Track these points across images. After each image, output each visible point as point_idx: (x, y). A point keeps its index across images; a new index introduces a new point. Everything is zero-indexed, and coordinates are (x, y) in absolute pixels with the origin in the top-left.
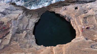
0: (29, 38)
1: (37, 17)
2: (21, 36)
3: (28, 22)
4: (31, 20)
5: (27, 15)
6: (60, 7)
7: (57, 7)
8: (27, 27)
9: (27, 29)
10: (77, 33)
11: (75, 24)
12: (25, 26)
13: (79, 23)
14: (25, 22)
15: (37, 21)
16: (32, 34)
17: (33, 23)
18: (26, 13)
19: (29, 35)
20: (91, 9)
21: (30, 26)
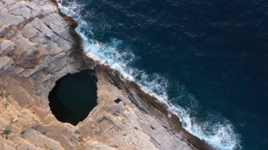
0: (48, 84)
1: (77, 69)
2: (42, 78)
3: (63, 67)
4: (69, 66)
5: (70, 56)
6: (110, 81)
7: (106, 77)
9: (56, 73)
12: (55, 70)
13: (96, 116)
14: (60, 64)
15: (72, 72)
16: (55, 81)
17: (67, 71)
18: (72, 53)
20: (125, 116)
21: (61, 72)
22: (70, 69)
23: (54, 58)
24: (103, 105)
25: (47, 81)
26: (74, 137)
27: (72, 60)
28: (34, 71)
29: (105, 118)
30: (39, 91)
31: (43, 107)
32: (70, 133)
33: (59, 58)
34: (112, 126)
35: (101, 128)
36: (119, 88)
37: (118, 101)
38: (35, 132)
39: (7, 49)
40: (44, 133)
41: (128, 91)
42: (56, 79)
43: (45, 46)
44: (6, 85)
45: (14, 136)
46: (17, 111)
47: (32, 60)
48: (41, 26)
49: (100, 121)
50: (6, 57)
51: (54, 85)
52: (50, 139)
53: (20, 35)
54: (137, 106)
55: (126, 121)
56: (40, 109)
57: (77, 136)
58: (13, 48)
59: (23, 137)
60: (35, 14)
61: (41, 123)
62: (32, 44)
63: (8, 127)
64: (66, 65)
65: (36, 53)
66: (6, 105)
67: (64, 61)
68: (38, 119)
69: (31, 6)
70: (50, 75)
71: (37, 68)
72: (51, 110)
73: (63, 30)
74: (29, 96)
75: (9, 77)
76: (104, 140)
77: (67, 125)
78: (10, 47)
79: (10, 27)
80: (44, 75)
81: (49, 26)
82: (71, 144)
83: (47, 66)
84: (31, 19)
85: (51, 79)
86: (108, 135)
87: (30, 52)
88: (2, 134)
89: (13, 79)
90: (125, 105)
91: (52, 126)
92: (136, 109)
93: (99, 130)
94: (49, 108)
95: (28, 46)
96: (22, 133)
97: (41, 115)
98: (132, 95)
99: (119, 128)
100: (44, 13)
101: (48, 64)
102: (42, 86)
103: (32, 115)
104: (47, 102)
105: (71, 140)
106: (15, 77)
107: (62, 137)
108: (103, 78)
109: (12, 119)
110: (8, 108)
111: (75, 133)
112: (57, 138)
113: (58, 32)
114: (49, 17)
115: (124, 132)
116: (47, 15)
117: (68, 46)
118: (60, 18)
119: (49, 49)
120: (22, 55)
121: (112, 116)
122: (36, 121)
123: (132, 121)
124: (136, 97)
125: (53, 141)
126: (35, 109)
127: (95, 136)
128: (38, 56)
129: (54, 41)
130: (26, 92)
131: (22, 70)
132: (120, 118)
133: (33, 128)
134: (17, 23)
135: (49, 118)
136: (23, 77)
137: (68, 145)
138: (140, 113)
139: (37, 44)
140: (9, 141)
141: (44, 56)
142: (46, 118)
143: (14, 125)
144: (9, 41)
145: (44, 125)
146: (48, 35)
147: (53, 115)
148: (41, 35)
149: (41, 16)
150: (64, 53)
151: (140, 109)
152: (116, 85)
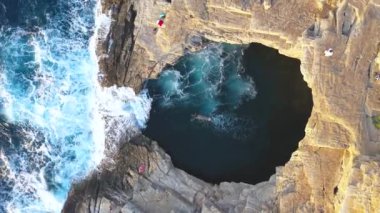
0: (233, 202)
1: (150, 151)
3: (164, 189)
4: (154, 178)
6: (131, 49)
7: (127, 66)
8: (185, 200)
9: (191, 200)
11: (235, 36)
12: (182, 205)
13: (237, 19)
14: (162, 203)
15: (164, 158)
16: (215, 188)
17: (171, 173)
18: (115, 189)
19: (220, 201)
24: (197, 21)
26: (332, 29)
27: (133, 180)
31: (302, 176)
36: (134, 14)
42: (208, 188)
51: (226, 186)
56: (311, 180)
57: (323, 25)
61: (353, 150)
64: (155, 186)
67: (147, 196)
68: (348, 166)
72: (296, 148)
77: (309, 77)
85: (213, 201)
91: (342, 111)
94: (297, 156)
97: (328, 164)
103: (344, 190)
104: (282, 176)
105: (346, 34)
107: (355, 61)
108: (133, 71)
111: (319, 34)
122: (357, 166)
126: (323, 194)
135: (323, 136)
142: (329, 146)
145: (353, 134)
147: (308, 129)
152: (132, 27)
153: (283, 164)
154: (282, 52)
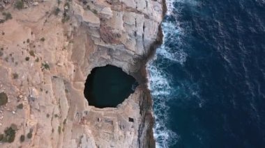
0: (102, 62)
1: (129, 71)
2: (103, 54)
5: (134, 59)
6: (140, 102)
7: (140, 97)
8: (116, 59)
9: (114, 59)
10: (98, 109)
11: (108, 110)
14: (123, 57)
20: (125, 135)
21: (118, 62)
22: (125, 66)
23: (124, 50)
24: (119, 112)
25: (104, 59)
26: (82, 114)
27: (133, 62)
28: (104, 45)
29: (112, 122)
30: (93, 60)
31: (83, 73)
32: (82, 109)
33: (127, 53)
34: (111, 132)
35: (102, 126)
36: (141, 113)
37: (131, 120)
38: (63, 84)
39: (104, 15)
40: (66, 91)
41: (144, 121)
43: (128, 37)
44: (78, 35)
45: (48, 74)
46: (66, 60)
47: (111, 38)
48: (140, 23)
49: (106, 121)
50: (98, 19)
51: (104, 65)
52: (66, 99)
53: (121, 14)
54: (139, 136)
55: (122, 139)
56: (81, 73)
57: (84, 115)
58: (108, 18)
59: (52, 80)
60: (145, 11)
61: (72, 83)
62: (122, 28)
63: (51, 64)
64: (126, 61)
65: (118, 36)
66: (64, 48)
67: (128, 58)
68: (72, 77)
69: (148, 4)
70: (109, 57)
71: (108, 45)
73: (150, 39)
74: (84, 57)
75: (85, 32)
76: (96, 135)
77: (86, 101)
78: (108, 15)
79: (122, 3)
80: (106, 54)
81: (144, 28)
82: (75, 116)
83: (114, 50)
84: (139, 12)
85: (107, 60)
86: (101, 135)
87: (115, 31)
88: (42, 64)
89: (86, 35)
90: (132, 127)
92: (136, 137)
93: (100, 126)
94: (85, 78)
95: (119, 26)
96: (55, 77)
97: (77, 78)
98: (144, 126)
99: (113, 138)
100: (151, 17)
101: (117, 50)
102: (97, 58)
103: (73, 72)
104: (89, 72)
105: (78, 113)
106: (89, 36)
108: (138, 95)
109: (59, 62)
110: (63, 52)
111: (84, 112)
112: (70, 103)
113: (146, 37)
114: (151, 22)
115: (113, 144)
116: (152, 20)
117: (141, 51)
118: (156, 30)
119: (128, 41)
120: (109, 28)
121: (117, 126)
123: (126, 143)
124: (144, 131)
125: (67, 102)
126: (78, 69)
127: (93, 126)
128: (117, 39)
129: (136, 40)
130: (84, 52)
131: (98, 36)
132: (121, 133)
133: (64, 81)
134: (129, 5)
135: (80, 85)
136: (93, 41)
137: (73, 115)
138: (136, 143)
139: (125, 31)
140: (42, 73)
141: (121, 43)
142: (78, 83)
143: (55, 67)
144: (111, 11)
145: (73, 87)
146: (138, 33)
147: (84, 86)
148: (134, 28)
149: (147, 17)
150: (133, 53)
151: (139, 140)
152: (141, 109)
153: (89, 75)
154: (93, 107)
